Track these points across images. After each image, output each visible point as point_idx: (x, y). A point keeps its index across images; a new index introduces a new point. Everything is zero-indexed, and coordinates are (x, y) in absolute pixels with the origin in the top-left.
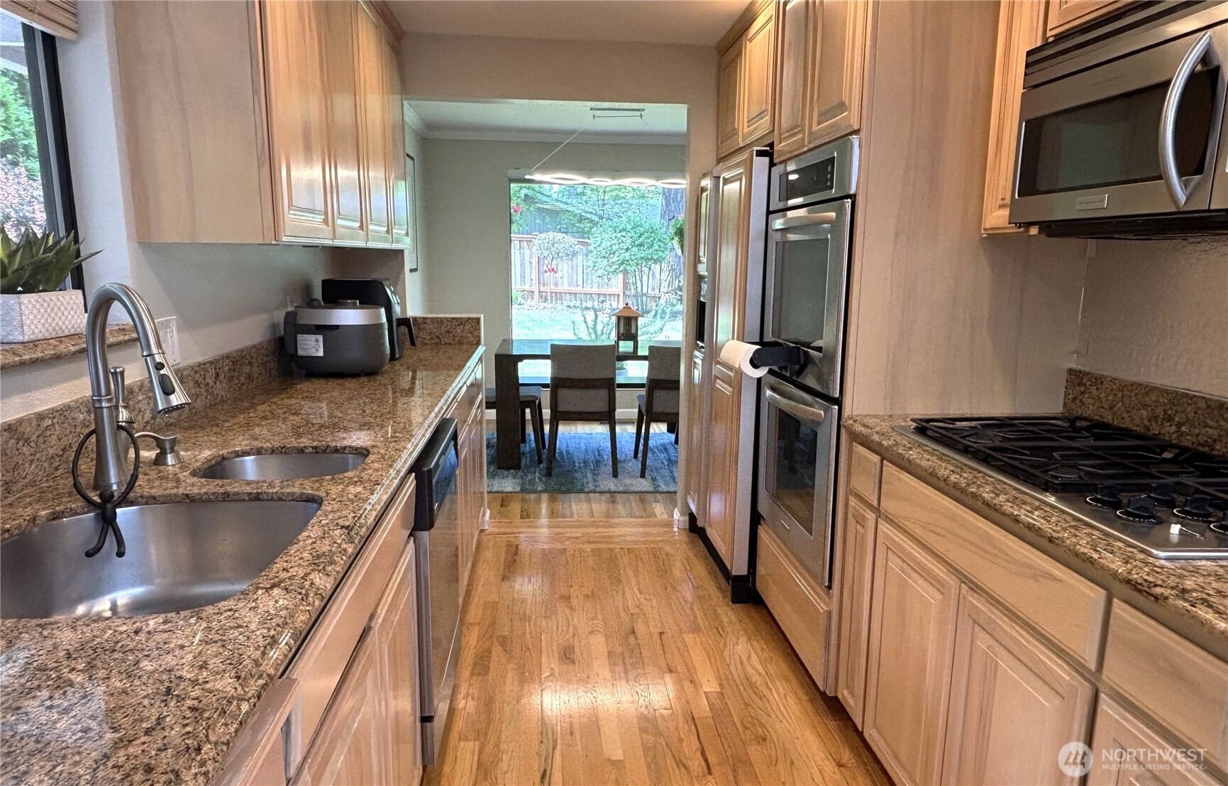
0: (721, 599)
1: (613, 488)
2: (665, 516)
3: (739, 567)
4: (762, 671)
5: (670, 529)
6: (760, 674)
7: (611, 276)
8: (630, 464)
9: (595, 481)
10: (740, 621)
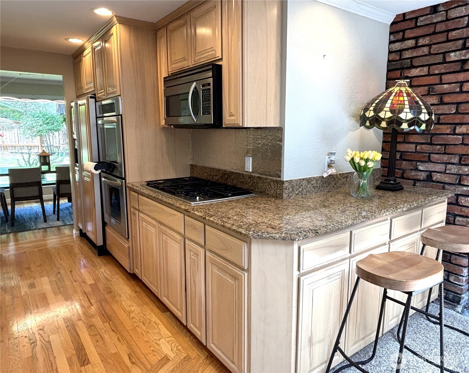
0: (94, 256)
1: (45, 226)
2: (70, 233)
3: (100, 243)
4: (110, 274)
5: (72, 238)
6: (109, 275)
7: (33, 138)
8: (52, 217)
9: (36, 225)
10: (101, 261)
